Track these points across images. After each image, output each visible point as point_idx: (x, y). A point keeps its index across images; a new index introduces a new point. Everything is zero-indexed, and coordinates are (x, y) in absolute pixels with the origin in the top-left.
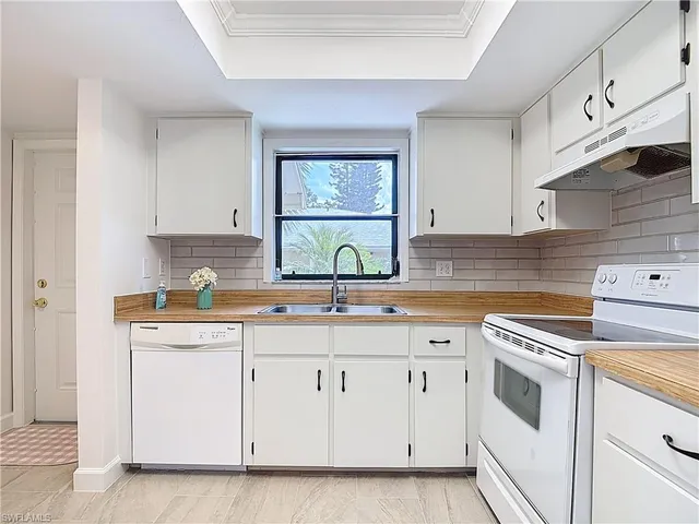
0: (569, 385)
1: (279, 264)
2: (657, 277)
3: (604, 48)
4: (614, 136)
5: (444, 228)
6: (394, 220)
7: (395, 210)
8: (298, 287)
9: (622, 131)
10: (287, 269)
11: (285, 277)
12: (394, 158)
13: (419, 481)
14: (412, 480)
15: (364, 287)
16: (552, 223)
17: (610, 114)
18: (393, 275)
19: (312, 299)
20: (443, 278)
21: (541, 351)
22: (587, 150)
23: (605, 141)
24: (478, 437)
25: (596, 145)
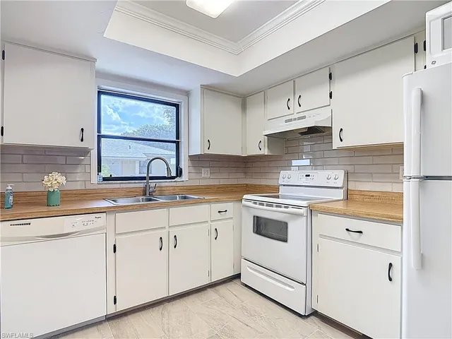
0: (305, 218)
1: (99, 170)
2: (309, 176)
3: (296, 80)
4: (300, 118)
5: (215, 150)
6: (178, 144)
7: (178, 137)
8: (118, 186)
9: (304, 117)
10: (105, 173)
11: (105, 179)
12: (177, 106)
13: (213, 289)
14: (209, 290)
15: (163, 184)
16: (265, 151)
17: (298, 109)
18: (177, 176)
19: (129, 194)
20: (206, 177)
21: (287, 208)
22: (286, 121)
23: (295, 119)
24: (240, 257)
25: (291, 120)
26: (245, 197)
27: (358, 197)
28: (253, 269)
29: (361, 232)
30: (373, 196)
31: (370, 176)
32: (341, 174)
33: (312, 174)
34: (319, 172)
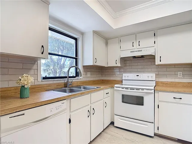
2: (138, 76)
3: (137, 34)
6: (76, 59)
9: (141, 51)
11: (44, 78)
12: (76, 39)
13: (104, 132)
16: (119, 65)
17: (138, 47)
18: (76, 76)
20: (89, 77)
22: (131, 52)
23: (136, 51)
24: (113, 114)
25: (134, 51)
26: (116, 85)
27: (161, 84)
28: (121, 119)
29: (181, 98)
30: (167, 83)
31: (166, 76)
32: (154, 75)
33: (140, 75)
34: (143, 74)
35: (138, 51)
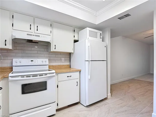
2: (33, 61)
9: (39, 36)
22: (28, 34)
23: (34, 35)
25: (31, 35)
27: (52, 67)
30: (56, 67)
31: (55, 61)
33: (35, 60)
34: (38, 59)
35: (36, 36)
